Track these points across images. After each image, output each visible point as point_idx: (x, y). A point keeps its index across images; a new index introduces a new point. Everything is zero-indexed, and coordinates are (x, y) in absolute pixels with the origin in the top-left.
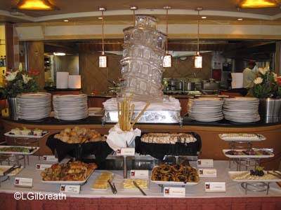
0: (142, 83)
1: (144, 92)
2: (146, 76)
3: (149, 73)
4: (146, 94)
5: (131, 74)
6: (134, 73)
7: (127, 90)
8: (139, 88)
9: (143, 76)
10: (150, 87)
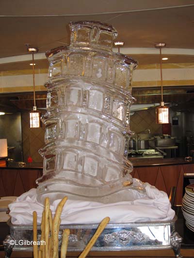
0: (88, 162)
1: (93, 178)
2: (95, 145)
3: (101, 140)
4: (98, 182)
5: (65, 143)
6: (71, 141)
7: (57, 177)
8: (83, 172)
9: (89, 146)
10: (106, 169)
